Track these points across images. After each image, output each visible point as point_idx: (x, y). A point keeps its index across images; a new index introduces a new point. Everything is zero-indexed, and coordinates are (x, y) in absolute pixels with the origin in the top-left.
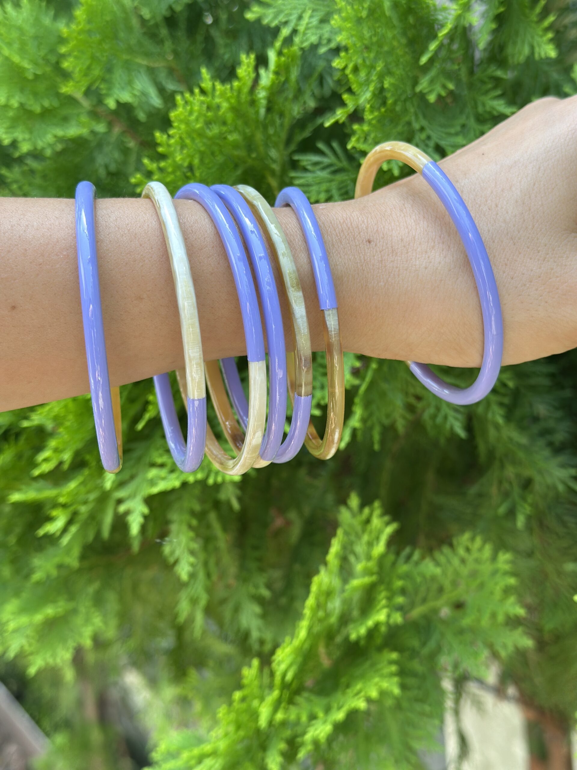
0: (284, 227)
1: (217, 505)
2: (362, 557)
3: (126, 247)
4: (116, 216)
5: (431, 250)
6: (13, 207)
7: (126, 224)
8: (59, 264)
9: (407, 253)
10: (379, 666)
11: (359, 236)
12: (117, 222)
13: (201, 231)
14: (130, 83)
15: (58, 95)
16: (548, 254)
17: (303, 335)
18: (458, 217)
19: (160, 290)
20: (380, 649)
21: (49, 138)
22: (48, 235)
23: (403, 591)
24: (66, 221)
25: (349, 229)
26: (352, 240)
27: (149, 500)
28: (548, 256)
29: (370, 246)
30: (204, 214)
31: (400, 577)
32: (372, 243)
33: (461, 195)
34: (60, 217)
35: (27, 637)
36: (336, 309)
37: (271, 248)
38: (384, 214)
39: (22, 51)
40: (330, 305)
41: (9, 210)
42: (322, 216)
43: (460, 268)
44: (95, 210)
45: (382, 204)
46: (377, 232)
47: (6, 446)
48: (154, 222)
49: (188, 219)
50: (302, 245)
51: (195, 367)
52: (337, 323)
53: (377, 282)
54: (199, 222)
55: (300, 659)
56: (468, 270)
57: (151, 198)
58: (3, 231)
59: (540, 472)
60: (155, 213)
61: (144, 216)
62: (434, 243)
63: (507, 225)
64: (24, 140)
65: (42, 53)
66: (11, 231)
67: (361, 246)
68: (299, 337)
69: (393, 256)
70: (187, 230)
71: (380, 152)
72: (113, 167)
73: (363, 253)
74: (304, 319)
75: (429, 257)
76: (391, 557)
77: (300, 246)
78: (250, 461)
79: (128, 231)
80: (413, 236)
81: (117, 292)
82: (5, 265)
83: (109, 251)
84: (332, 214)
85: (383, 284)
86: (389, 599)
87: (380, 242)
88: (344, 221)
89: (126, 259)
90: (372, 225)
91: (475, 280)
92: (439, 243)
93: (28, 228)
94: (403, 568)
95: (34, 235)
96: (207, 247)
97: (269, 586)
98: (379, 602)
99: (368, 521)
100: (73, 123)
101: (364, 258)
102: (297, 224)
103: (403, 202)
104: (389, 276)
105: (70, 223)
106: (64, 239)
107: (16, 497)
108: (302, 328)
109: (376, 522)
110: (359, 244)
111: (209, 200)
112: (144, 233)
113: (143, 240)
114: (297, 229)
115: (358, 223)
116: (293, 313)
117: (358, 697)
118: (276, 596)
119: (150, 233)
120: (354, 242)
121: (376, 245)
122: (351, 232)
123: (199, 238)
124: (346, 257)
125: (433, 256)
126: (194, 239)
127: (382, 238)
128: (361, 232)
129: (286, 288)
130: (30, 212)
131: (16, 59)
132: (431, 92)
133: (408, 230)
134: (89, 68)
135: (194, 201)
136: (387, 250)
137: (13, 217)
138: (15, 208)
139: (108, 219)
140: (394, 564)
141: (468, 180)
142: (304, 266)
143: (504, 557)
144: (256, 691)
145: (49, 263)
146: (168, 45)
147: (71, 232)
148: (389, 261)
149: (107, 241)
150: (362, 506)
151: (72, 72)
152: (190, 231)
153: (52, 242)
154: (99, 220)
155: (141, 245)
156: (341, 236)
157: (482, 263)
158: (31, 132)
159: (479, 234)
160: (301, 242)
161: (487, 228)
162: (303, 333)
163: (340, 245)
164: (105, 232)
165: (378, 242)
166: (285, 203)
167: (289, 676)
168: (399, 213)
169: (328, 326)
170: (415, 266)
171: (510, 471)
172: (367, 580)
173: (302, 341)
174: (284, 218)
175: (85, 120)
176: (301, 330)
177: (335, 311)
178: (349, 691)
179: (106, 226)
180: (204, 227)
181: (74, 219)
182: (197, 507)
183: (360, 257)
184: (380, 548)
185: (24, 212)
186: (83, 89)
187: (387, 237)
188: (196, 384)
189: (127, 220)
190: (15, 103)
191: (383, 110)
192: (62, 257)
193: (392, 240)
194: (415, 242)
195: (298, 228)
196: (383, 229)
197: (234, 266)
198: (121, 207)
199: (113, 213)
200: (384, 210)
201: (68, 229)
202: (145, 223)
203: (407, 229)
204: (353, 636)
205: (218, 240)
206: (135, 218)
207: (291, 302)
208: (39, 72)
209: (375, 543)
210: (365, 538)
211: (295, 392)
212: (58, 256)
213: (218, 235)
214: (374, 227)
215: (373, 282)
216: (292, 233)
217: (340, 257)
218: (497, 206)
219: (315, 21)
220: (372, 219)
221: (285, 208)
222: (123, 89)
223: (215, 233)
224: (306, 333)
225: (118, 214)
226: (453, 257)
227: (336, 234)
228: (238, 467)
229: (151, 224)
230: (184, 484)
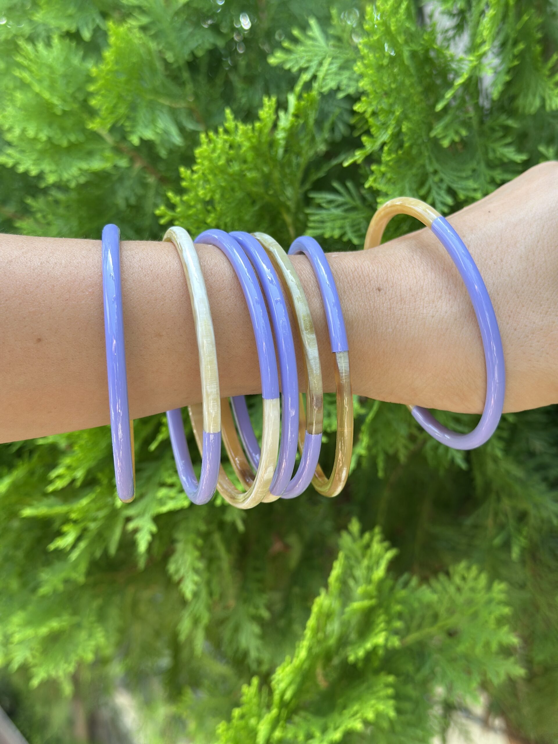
0: (298, 273)
1: (221, 525)
2: (362, 581)
3: (149, 286)
4: (140, 257)
5: (438, 300)
6: (43, 246)
7: (149, 265)
8: (85, 300)
9: (415, 302)
10: (375, 689)
11: (369, 284)
12: (140, 263)
13: (220, 274)
14: (153, 121)
15: (84, 130)
16: (550, 308)
17: (315, 375)
18: (465, 269)
19: (179, 329)
20: (377, 672)
21: (74, 171)
22: (76, 272)
23: (400, 616)
24: (93, 260)
25: (360, 277)
26: (363, 288)
27: (157, 519)
28: (550, 310)
29: (379, 294)
30: (223, 258)
31: (399, 602)
32: (382, 291)
33: (468, 249)
34: (87, 256)
35: (32, 649)
36: (347, 352)
37: (286, 292)
38: (394, 264)
39: (52, 88)
40: (341, 348)
41: (39, 248)
42: (334, 264)
43: (466, 317)
44: (120, 251)
45: (391, 255)
46: (387, 281)
47: (21, 463)
48: (175, 264)
49: (208, 262)
50: (315, 291)
51: (212, 402)
52: (348, 365)
53: (385, 329)
54: (218, 265)
55: (298, 679)
56: (473, 320)
57: (173, 242)
58: (32, 268)
59: (536, 506)
60: (177, 255)
61: (166, 257)
62: (441, 293)
63: (511, 279)
64: (51, 172)
65: (71, 91)
66: (40, 268)
67: (371, 293)
68: (312, 377)
69: (401, 304)
70: (207, 272)
71: (391, 206)
72: (133, 201)
73: (373, 301)
74: (317, 360)
75: (436, 306)
76: (389, 583)
77: (313, 292)
78: (260, 495)
79: (151, 272)
80: (421, 286)
81: (138, 329)
82: (33, 299)
83: (132, 290)
84: (344, 263)
85: (391, 330)
86: (388, 622)
87: (389, 290)
88: (356, 270)
89: (148, 298)
90: (382, 274)
91: (479, 330)
92: (446, 293)
93: (57, 266)
94: (402, 593)
95: (62, 272)
96: (225, 289)
97: (269, 608)
98: (378, 625)
99: (368, 546)
100: (98, 157)
101: (374, 305)
102: (311, 271)
103: (412, 254)
104: (398, 322)
105: (97, 262)
106: (90, 277)
107: (27, 512)
108: (314, 369)
109: (377, 547)
110: (370, 292)
111: (228, 244)
112: (166, 274)
113: (164, 280)
114: (310, 275)
115: (369, 272)
116: (307, 355)
117: (355, 717)
118: (275, 617)
119: (172, 274)
120: (364, 289)
121: (385, 293)
122: (362, 280)
123: (218, 280)
124: (357, 304)
125: (440, 305)
126: (213, 281)
127: (391, 287)
128: (372, 280)
129: (300, 330)
130: (59, 251)
131: (46, 95)
132: (444, 137)
133: (417, 280)
134: (115, 107)
135: (213, 246)
136: (396, 298)
137: (42, 255)
138: (45, 246)
139: (132, 260)
140: (392, 589)
141: (475, 235)
142: (316, 310)
143: (499, 587)
144: (255, 709)
145: (75, 299)
146: (190, 87)
147: (97, 270)
148: (397, 309)
149: (131, 280)
150: (362, 532)
151: (99, 110)
152: (210, 274)
153: (79, 280)
154: (124, 260)
155: (162, 285)
156: (352, 284)
157: (487, 314)
158: (57, 165)
159: (485, 286)
160: (314, 287)
161: (492, 281)
162: (315, 374)
163: (351, 292)
164: (129, 272)
165: (387, 290)
166: (299, 251)
167: (288, 695)
168: (408, 264)
169: (340, 368)
170: (422, 315)
171: (506, 504)
172: (366, 603)
173: (315, 381)
174: (299, 265)
175: (109, 155)
176: (313, 371)
177: (346, 354)
178: (346, 712)
179: (131, 266)
180: (222, 270)
181: (99, 258)
182: (203, 528)
183: (370, 304)
184: (380, 573)
185: (53, 251)
186: (109, 126)
187: (396, 286)
188: (212, 419)
189: (150, 261)
190: (43, 136)
191: (400, 152)
192: (87, 293)
193: (401, 289)
194: (423, 291)
195: (312, 274)
196: (392, 278)
197: (252, 308)
198: (145, 249)
199: (137, 254)
200: (393, 261)
201: (94, 268)
202: (167, 265)
203: (415, 279)
204: (352, 658)
205: (235, 283)
206: (157, 260)
207: (305, 344)
208: (67, 109)
209: (375, 568)
210: (365, 562)
211: (306, 430)
212: (84, 293)
213: (236, 278)
214: (384, 276)
215: (381, 328)
216: (306, 279)
217: (351, 304)
218: (502, 261)
219: (334, 68)
220: (382, 268)
221: (299, 256)
222: (146, 127)
223: (233, 276)
224: (319, 373)
225: (141, 256)
226: (459, 307)
227: (348, 281)
228: (248, 501)
229: (173, 265)
230: (192, 505)
